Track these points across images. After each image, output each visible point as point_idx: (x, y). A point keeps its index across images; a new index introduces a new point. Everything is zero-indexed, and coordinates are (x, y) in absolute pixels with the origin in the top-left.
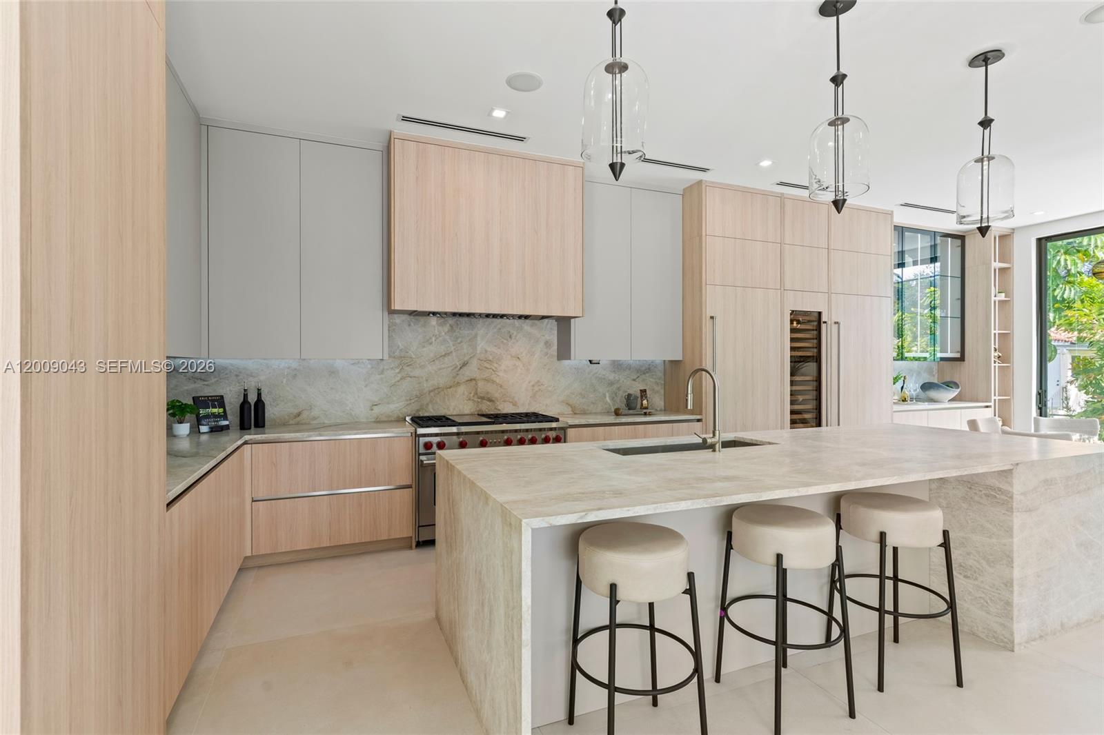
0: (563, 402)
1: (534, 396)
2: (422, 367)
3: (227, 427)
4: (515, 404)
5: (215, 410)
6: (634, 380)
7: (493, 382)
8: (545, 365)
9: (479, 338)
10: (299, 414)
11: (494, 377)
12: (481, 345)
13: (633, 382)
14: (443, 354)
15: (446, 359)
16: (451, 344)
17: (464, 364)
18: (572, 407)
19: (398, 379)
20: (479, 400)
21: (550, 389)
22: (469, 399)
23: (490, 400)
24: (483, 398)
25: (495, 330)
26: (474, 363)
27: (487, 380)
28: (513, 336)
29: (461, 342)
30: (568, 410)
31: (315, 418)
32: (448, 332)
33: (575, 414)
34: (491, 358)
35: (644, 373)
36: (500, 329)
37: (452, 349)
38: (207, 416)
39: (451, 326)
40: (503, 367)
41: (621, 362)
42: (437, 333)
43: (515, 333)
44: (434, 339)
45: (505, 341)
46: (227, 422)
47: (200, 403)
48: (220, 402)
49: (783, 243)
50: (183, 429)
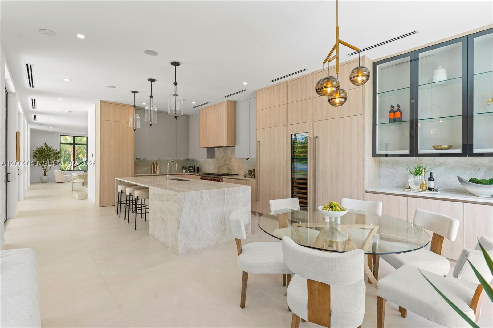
1: (238, 170)
2: (220, 160)
4: (235, 171)
11: (231, 163)
12: (229, 154)
15: (223, 158)
16: (224, 154)
17: (226, 160)
19: (216, 163)
24: (229, 169)
25: (231, 150)
26: (228, 160)
38: (189, 169)
40: (232, 161)
42: (221, 151)
44: (221, 153)
46: (192, 171)
47: (189, 167)
48: (192, 167)
49: (287, 103)
50: (184, 171)
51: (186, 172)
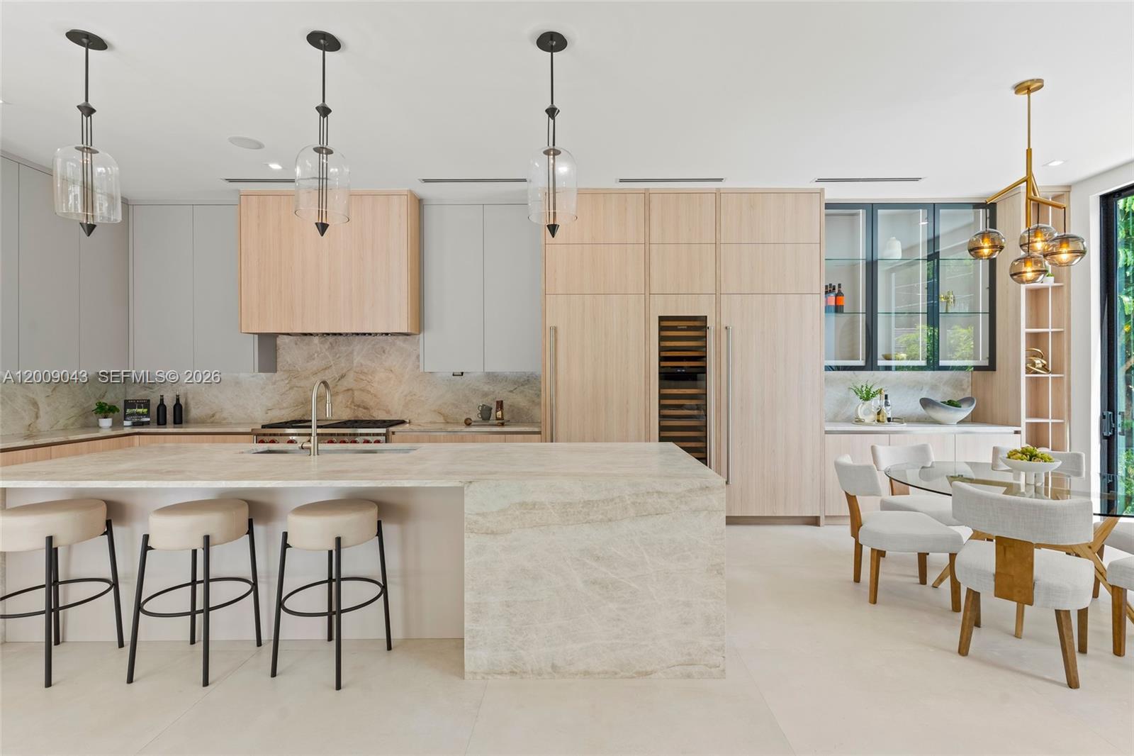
0: (435, 411)
1: (406, 406)
2: (307, 378)
3: (148, 423)
4: (388, 412)
5: (140, 410)
6: (511, 391)
7: (369, 392)
8: (417, 377)
9: (355, 353)
10: (213, 416)
11: (369, 388)
12: (357, 359)
13: (511, 394)
14: (325, 367)
15: (327, 371)
16: (331, 358)
17: (343, 377)
18: (444, 416)
19: (287, 388)
20: (356, 408)
21: (423, 399)
22: (347, 407)
23: (365, 408)
24: (359, 406)
25: (370, 346)
26: (351, 376)
27: (362, 390)
28: (386, 351)
29: (339, 357)
30: (441, 419)
31: (225, 419)
32: (329, 348)
33: (448, 423)
34: (366, 371)
35: (522, 385)
36: (374, 345)
37: (332, 363)
38: (132, 414)
39: (331, 343)
40: (377, 379)
41: (496, 374)
42: (319, 349)
43: (388, 348)
44: (316, 355)
45: (379, 356)
46: (149, 419)
47: (128, 404)
48: (146, 404)
49: (648, 243)
50: (106, 423)
51: (116, 424)
